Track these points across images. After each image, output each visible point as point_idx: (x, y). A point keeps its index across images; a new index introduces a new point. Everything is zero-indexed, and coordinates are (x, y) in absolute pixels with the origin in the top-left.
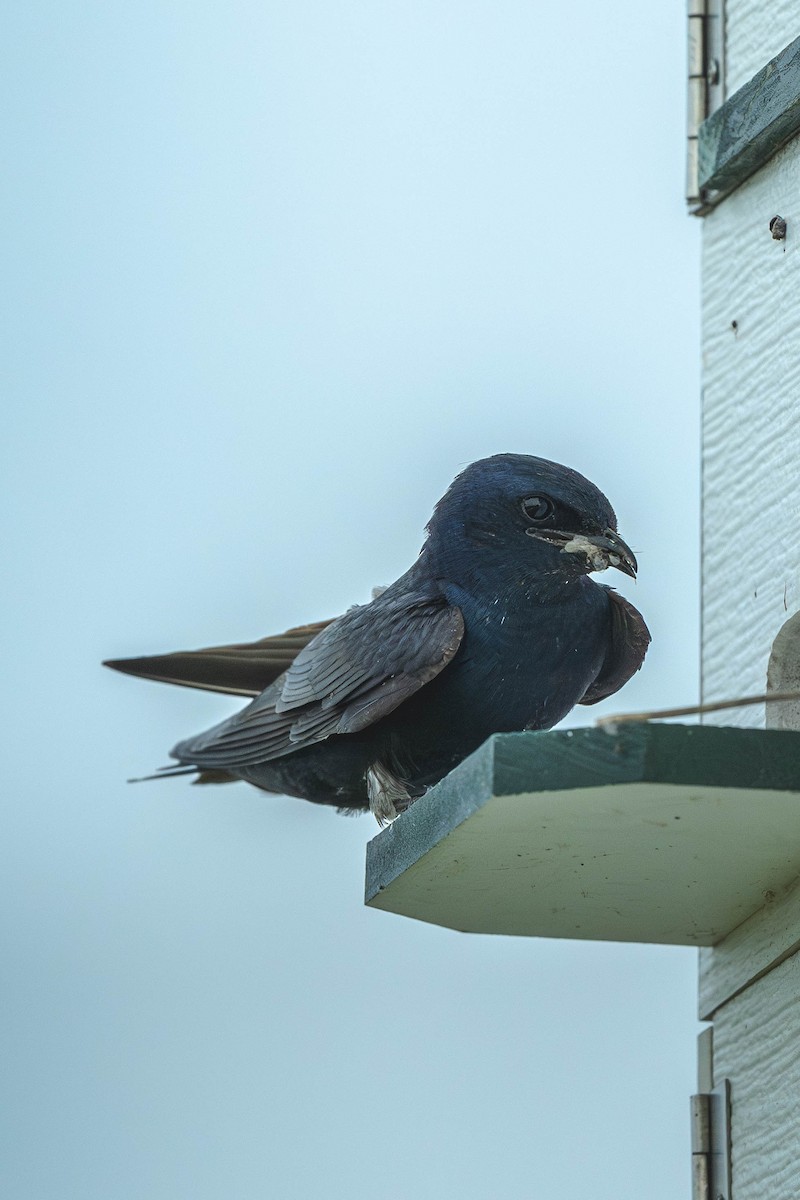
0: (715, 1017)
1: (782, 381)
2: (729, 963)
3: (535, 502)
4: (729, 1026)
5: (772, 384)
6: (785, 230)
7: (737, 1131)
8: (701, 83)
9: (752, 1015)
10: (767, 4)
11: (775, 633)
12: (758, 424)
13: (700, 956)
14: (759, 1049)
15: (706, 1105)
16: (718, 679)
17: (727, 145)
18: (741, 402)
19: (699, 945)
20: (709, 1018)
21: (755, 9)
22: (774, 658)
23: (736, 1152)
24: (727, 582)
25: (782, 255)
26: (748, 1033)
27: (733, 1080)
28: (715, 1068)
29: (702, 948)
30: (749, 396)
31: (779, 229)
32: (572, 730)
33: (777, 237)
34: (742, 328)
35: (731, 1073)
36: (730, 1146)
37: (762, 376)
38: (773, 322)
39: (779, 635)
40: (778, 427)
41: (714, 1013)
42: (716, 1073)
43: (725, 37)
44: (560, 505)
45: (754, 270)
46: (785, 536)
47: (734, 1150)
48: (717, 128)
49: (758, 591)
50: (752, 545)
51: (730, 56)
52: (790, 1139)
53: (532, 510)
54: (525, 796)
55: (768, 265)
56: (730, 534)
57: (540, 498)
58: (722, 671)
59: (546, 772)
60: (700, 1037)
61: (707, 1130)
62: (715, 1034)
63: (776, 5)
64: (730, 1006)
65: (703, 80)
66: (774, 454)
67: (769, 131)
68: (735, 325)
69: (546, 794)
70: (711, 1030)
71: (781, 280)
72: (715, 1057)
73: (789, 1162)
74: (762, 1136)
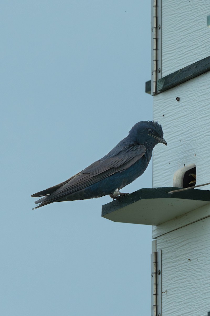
0: (157, 238)
1: (178, 126)
2: (161, 229)
3: (150, 130)
4: (161, 240)
5: (175, 127)
7: (163, 259)
9: (168, 238)
12: (170, 133)
13: (152, 227)
14: (170, 244)
15: (156, 254)
17: (167, 84)
19: (152, 225)
20: (156, 238)
23: (163, 262)
24: (161, 161)
25: (178, 104)
26: (167, 242)
27: (162, 250)
28: (157, 247)
31: (178, 99)
33: (178, 101)
34: (165, 116)
35: (162, 248)
36: (162, 261)
37: (172, 125)
38: (175, 115)
40: (176, 134)
41: (157, 237)
43: (162, 64)
44: (155, 131)
45: (169, 106)
46: (179, 154)
48: (163, 81)
49: (170, 163)
50: (168, 155)
51: (163, 68)
52: (179, 261)
53: (150, 131)
55: (174, 105)
57: (151, 129)
58: (160, 177)
60: (153, 242)
61: (156, 258)
62: (157, 241)
64: (162, 236)
65: (156, 72)
67: (177, 83)
68: (163, 115)
70: (156, 240)
71: (178, 108)
72: (157, 245)
73: (179, 265)
74: (171, 260)
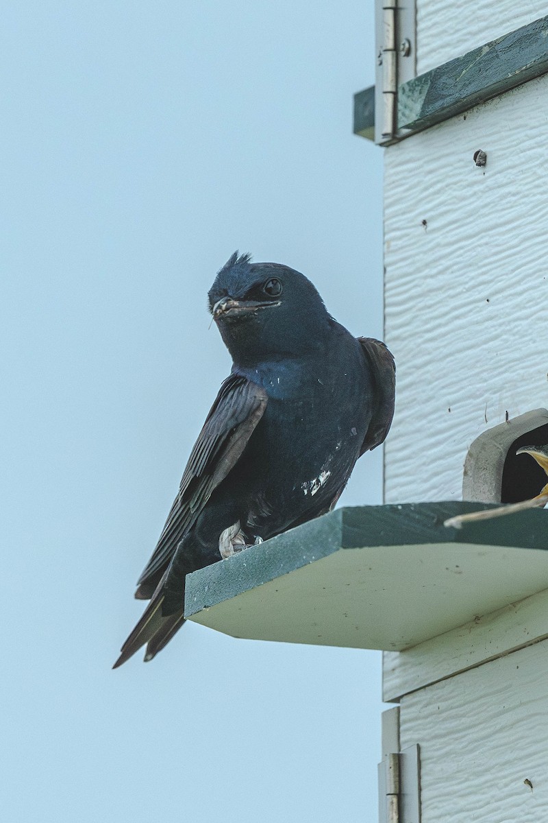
0: (402, 700)
1: (480, 264)
2: (420, 664)
4: (419, 707)
5: (469, 266)
6: (485, 160)
7: (426, 780)
8: (393, 54)
9: (444, 701)
10: (465, 3)
11: (474, 438)
12: (451, 292)
13: (383, 657)
14: (453, 724)
15: (397, 761)
16: (404, 466)
17: (436, 100)
18: (432, 277)
19: (384, 650)
20: (397, 700)
21: (451, 6)
22: (470, 454)
23: (425, 794)
24: (415, 399)
25: (482, 177)
26: (440, 713)
27: (422, 744)
28: (401, 735)
29: (386, 652)
30: (441, 273)
31: (481, 159)
32: (402, 505)
33: (479, 165)
34: (431, 226)
35: (423, 740)
36: (420, 789)
37: (457, 260)
38: (471, 222)
39: (478, 439)
40: (476, 295)
41: (402, 697)
42: (402, 739)
43: (416, 23)
45: (447, 186)
46: (485, 371)
47: (423, 793)
48: (422, 88)
49: (451, 408)
50: (445, 375)
51: (420, 37)
52: (489, 787)
54: (366, 549)
55: (464, 183)
56: (418, 367)
58: (411, 461)
59: (382, 533)
60: (385, 714)
61: (397, 778)
62: (402, 712)
63: (476, 4)
64: (421, 693)
65: (394, 52)
66: (471, 313)
67: (477, 94)
68: (424, 223)
69: (382, 549)
70: (399, 708)
71: (480, 194)
72: (401, 728)
73: (489, 803)
74: (456, 784)
